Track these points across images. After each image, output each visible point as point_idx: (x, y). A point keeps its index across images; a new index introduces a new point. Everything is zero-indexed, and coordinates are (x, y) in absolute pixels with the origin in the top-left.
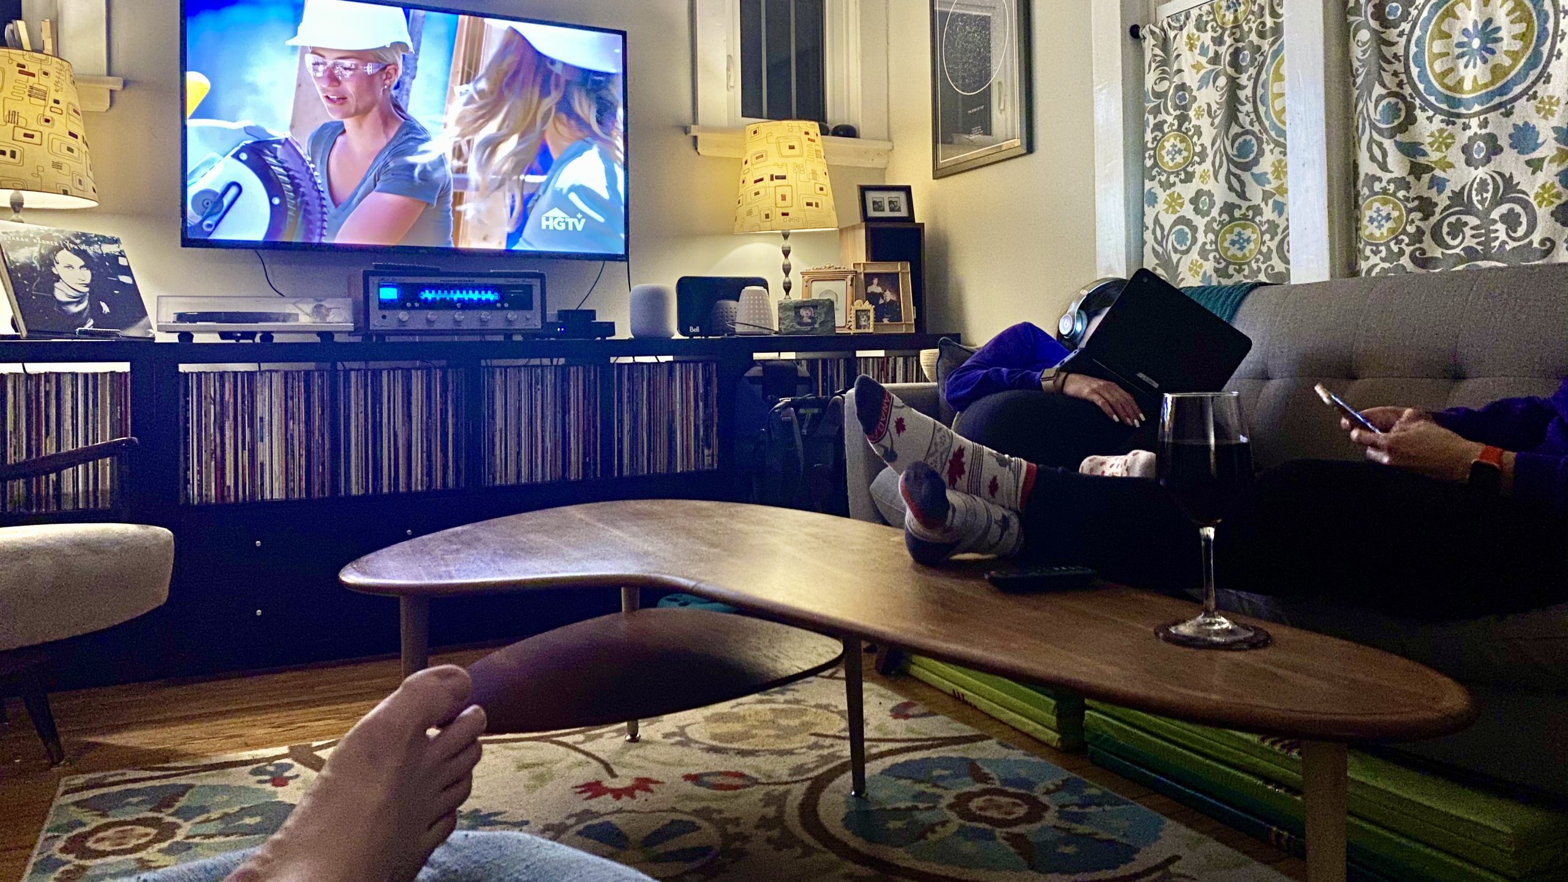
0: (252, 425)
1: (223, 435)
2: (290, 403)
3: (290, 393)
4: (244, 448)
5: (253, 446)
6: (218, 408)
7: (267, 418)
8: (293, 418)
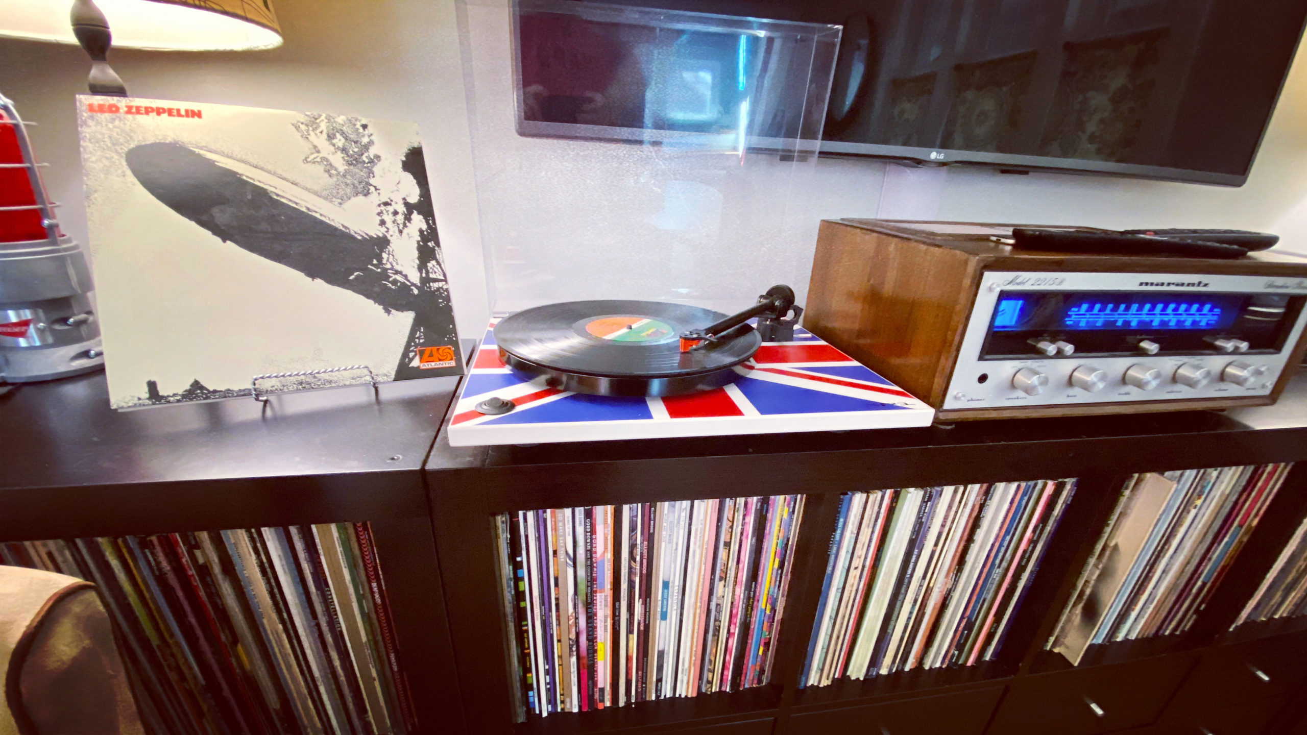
0: (647, 594)
1: (591, 618)
2: (722, 553)
3: (723, 538)
4: (630, 631)
5: (647, 627)
6: (581, 572)
7: (676, 583)
8: (723, 578)
